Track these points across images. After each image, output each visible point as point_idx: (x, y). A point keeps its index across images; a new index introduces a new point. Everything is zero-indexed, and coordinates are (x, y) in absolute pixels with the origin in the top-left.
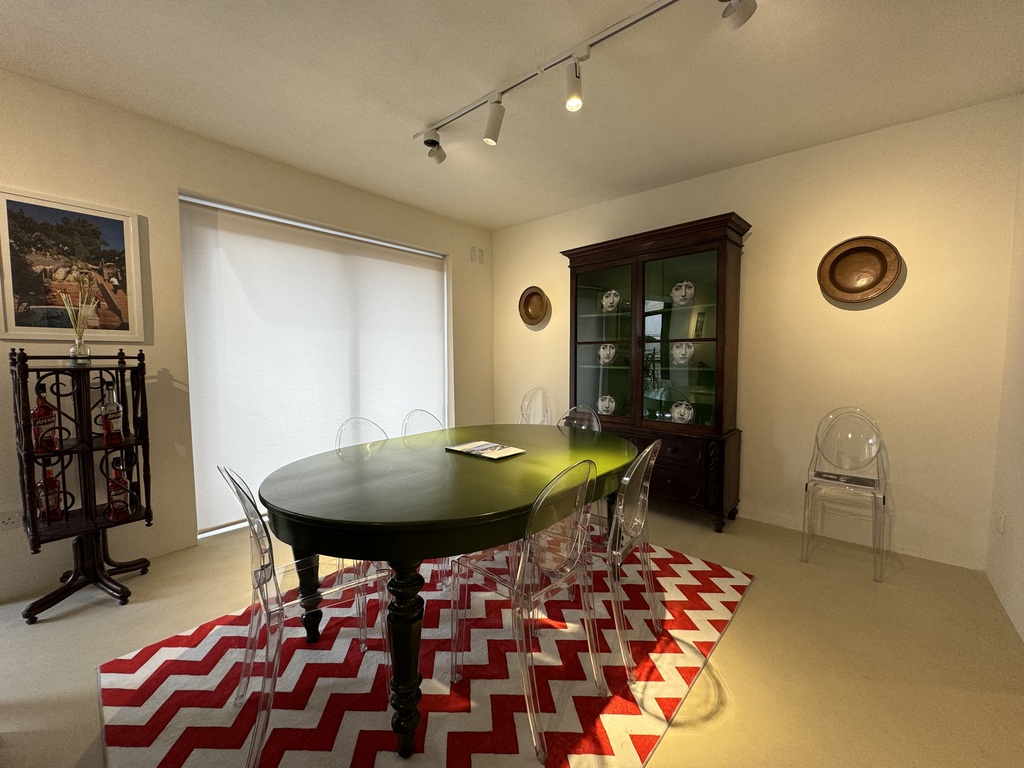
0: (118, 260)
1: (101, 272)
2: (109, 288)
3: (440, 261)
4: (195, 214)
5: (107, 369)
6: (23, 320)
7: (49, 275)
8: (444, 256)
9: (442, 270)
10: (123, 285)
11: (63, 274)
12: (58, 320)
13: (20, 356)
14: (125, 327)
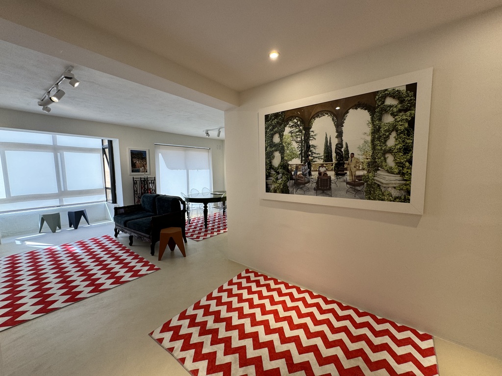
0: (145, 158)
1: (143, 161)
2: (144, 164)
4: (157, 147)
5: (152, 180)
6: (133, 171)
7: (136, 162)
8: (210, 149)
9: (209, 152)
10: (146, 164)
11: (138, 162)
12: (138, 171)
13: (133, 178)
14: (147, 172)
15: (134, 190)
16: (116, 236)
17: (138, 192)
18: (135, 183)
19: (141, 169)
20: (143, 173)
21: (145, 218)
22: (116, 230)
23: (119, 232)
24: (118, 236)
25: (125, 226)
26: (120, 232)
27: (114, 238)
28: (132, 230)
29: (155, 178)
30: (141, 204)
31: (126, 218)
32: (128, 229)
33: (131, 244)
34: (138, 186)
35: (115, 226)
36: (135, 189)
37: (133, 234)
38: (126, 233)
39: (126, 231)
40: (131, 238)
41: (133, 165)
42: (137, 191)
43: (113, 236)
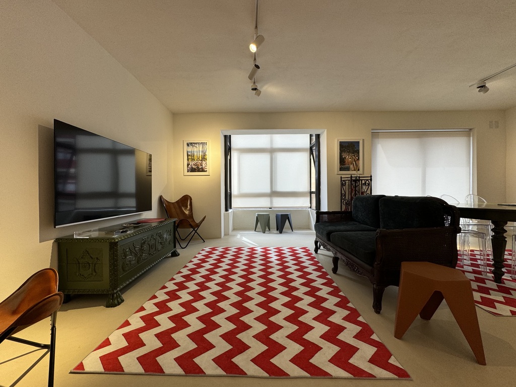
0: (358, 152)
1: (354, 156)
2: (356, 160)
3: (468, 132)
4: (375, 135)
5: (367, 180)
6: (341, 169)
7: (345, 158)
8: (471, 129)
9: (470, 136)
10: (359, 159)
11: (348, 158)
12: (348, 169)
13: (341, 178)
14: (359, 170)
15: (341, 194)
16: (316, 251)
17: (347, 198)
18: (343, 184)
19: (351, 166)
20: (354, 172)
21: (361, 232)
22: (316, 243)
23: (320, 246)
24: (319, 251)
25: (329, 240)
26: (322, 247)
27: (314, 254)
28: (339, 249)
29: (371, 177)
30: (351, 212)
31: (331, 228)
32: (331, 244)
33: (335, 270)
34: (346, 187)
35: (315, 237)
36: (343, 192)
37: (339, 255)
38: (328, 250)
39: (329, 247)
40: (335, 260)
41: (342, 161)
42: (345, 195)
43: (312, 251)
